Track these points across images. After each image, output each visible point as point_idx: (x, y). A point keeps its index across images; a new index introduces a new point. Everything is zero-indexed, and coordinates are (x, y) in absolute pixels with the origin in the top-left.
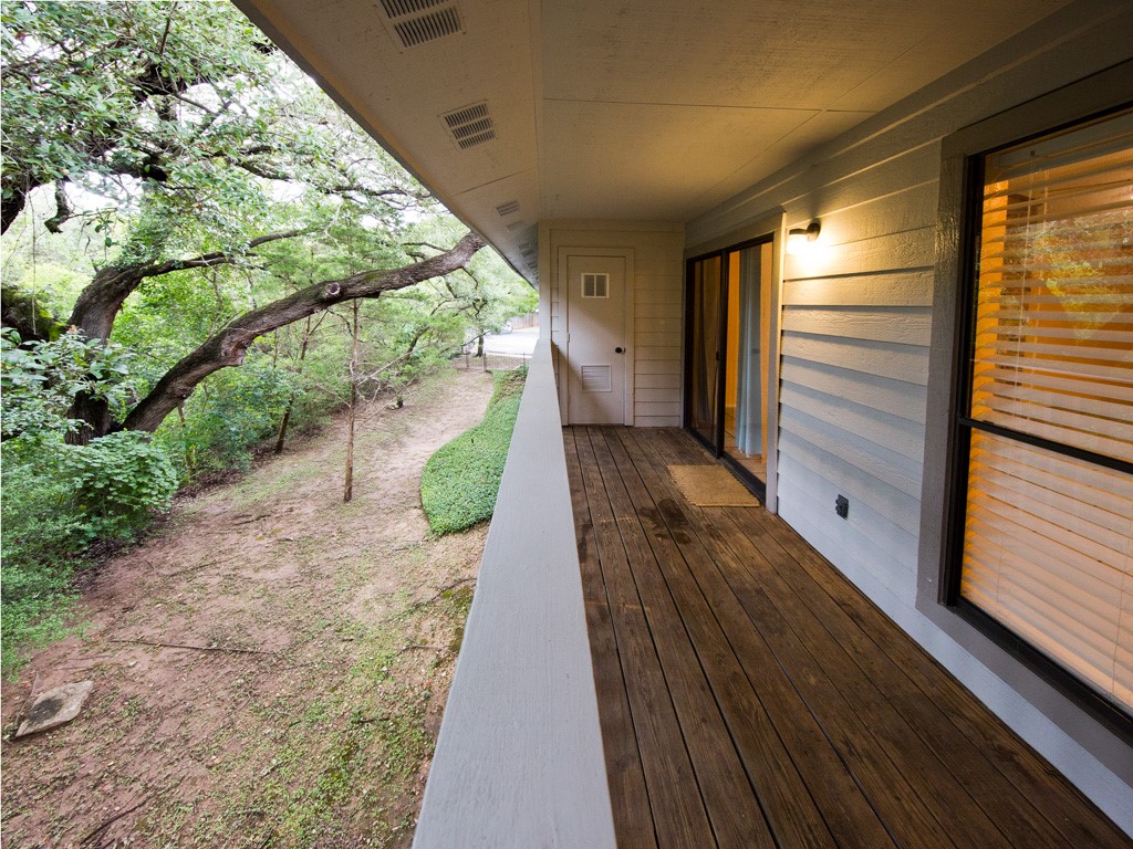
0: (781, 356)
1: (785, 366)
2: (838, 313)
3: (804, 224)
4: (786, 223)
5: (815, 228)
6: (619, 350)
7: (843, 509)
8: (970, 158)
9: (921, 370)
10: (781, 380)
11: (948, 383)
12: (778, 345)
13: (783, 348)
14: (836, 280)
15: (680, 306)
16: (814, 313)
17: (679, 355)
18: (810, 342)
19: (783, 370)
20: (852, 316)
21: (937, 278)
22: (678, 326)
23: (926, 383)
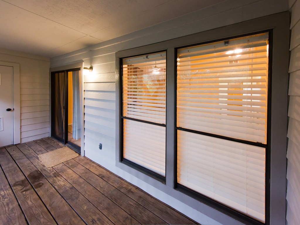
0: (84, 106)
1: (85, 108)
2: (98, 92)
3: (89, 67)
4: (84, 65)
5: (91, 68)
6: (9, 110)
7: (101, 147)
8: (120, 58)
9: (114, 106)
10: (84, 113)
11: (119, 109)
12: (83, 102)
13: (85, 103)
14: (97, 83)
15: (49, 90)
16: (92, 93)
17: (48, 108)
18: (91, 101)
19: (85, 110)
20: (101, 93)
21: (116, 84)
22: (48, 97)
23: (115, 110)
